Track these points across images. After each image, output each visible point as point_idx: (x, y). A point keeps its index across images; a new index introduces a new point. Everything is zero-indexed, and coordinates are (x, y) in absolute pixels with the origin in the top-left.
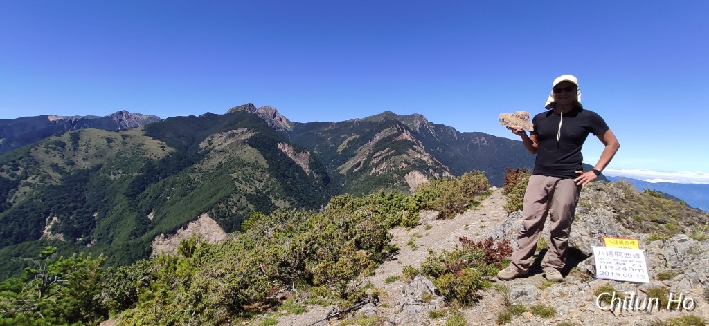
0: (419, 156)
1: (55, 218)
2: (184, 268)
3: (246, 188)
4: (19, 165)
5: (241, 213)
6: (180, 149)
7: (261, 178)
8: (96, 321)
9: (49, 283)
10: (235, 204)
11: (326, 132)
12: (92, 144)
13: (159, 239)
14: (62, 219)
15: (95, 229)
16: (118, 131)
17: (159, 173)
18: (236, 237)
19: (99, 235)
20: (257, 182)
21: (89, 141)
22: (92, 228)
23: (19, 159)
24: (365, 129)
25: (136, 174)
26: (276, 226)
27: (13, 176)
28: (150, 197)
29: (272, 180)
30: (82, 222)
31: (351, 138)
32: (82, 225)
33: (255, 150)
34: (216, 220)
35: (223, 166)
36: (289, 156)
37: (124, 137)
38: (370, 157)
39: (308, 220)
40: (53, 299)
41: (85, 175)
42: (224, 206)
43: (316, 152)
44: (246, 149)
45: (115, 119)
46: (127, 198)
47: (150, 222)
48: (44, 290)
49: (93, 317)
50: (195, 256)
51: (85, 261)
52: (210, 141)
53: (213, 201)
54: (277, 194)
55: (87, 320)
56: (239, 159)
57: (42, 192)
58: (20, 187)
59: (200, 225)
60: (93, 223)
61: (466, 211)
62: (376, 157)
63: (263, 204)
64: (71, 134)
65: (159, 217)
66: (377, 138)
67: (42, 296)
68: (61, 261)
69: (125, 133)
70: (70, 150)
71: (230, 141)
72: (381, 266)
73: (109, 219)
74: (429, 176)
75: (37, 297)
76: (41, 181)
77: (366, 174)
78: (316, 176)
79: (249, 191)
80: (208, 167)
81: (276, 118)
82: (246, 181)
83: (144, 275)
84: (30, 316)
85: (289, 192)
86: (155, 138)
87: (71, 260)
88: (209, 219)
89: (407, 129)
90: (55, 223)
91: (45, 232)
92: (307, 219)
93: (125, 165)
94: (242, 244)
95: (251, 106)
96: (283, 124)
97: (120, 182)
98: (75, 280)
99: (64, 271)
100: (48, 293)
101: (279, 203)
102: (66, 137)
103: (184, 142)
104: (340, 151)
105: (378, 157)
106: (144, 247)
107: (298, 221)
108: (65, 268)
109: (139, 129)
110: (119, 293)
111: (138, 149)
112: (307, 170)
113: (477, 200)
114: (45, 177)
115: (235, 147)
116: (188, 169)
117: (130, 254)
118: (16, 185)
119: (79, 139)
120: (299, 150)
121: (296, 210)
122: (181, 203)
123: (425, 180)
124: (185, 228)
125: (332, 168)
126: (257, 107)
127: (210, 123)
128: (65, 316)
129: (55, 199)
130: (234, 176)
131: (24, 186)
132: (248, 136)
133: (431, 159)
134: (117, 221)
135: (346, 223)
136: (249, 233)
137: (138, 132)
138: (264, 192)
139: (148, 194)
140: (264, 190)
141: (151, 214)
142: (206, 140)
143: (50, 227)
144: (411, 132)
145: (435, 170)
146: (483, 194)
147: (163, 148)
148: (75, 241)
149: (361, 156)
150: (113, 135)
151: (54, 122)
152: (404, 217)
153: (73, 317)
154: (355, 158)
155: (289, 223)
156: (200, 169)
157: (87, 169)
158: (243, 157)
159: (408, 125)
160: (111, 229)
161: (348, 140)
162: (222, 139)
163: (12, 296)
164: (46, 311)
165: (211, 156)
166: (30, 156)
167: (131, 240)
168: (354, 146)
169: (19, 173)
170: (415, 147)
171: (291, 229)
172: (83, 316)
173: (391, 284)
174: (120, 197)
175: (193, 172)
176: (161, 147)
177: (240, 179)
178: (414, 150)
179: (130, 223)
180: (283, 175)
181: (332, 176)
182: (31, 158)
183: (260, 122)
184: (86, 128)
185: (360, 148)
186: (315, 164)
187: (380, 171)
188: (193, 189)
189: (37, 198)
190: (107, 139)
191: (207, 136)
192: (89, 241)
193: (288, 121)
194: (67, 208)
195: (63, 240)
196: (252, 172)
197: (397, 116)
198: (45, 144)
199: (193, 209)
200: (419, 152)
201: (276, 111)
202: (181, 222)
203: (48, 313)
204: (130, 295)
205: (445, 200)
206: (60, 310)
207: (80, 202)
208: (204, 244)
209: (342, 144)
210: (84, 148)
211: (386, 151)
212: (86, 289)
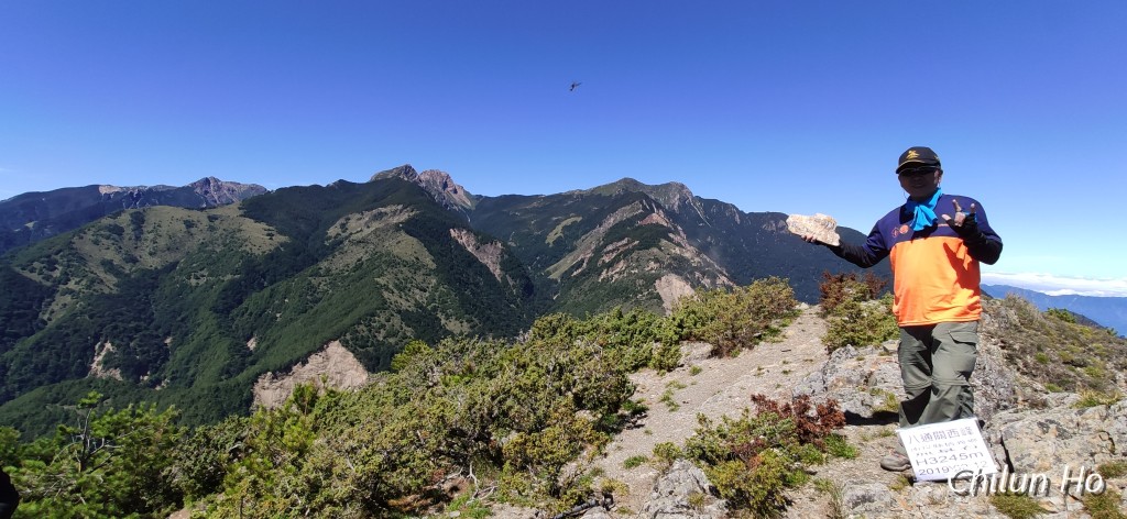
0: (678, 251)
1: (108, 345)
2: (296, 434)
3: (400, 300)
4: (56, 262)
5: (392, 340)
6: (297, 239)
7: (424, 285)
8: (165, 511)
9: (92, 449)
10: (383, 326)
11: (527, 212)
12: (164, 230)
13: (265, 381)
14: (118, 346)
15: (168, 363)
16: (202, 209)
17: (263, 276)
18: (382, 381)
19: (173, 373)
20: (417, 291)
21: (159, 226)
22: (164, 361)
23: (57, 254)
24: (590, 207)
25: (229, 277)
26: (445, 364)
27: (47, 278)
28: (251, 314)
29: (441, 288)
30: (148, 351)
31: (568, 222)
32: (149, 356)
33: (415, 240)
34: (353, 352)
35: (365, 266)
36: (470, 249)
37: (212, 218)
38: (598, 252)
39: (498, 356)
40: (99, 475)
41: (152, 279)
42: (365, 329)
43: (513, 245)
44: (399, 239)
45: (198, 190)
46: (214, 315)
47: (251, 353)
48: (87, 461)
49: (159, 504)
50: (317, 411)
51: (147, 415)
52: (343, 226)
53: (347, 321)
54: (450, 311)
55: (151, 509)
56: (388, 254)
57: (89, 305)
58: (58, 296)
59: (328, 358)
60: (164, 354)
61: (758, 344)
62: (608, 252)
63: (427, 328)
64: (131, 215)
65: (263, 345)
66: (611, 221)
67: (83, 468)
68: (111, 415)
69: (213, 212)
70: (130, 239)
71: (375, 225)
72: (617, 437)
73: (189, 348)
74: (695, 284)
75: (76, 471)
76: (88, 287)
77: (591, 280)
78: (511, 283)
79: (405, 305)
80: (341, 266)
81: (449, 189)
82: (400, 290)
83: (237, 440)
84: (66, 500)
85: (468, 308)
86: (258, 220)
87: (125, 414)
88: (342, 350)
89: (659, 207)
90: (109, 352)
91: (94, 365)
92: (495, 353)
93: (213, 263)
94: (392, 393)
95: (408, 170)
96: (459, 198)
97: (205, 290)
98: (130, 445)
99: (116, 432)
100: (92, 464)
101: (453, 325)
102: (124, 219)
103: (303, 226)
104: (551, 242)
105: (612, 251)
106: (241, 393)
107: (482, 356)
108: (117, 427)
109: (234, 207)
110: (197, 468)
111: (233, 238)
112: (497, 272)
113: (776, 326)
114: (93, 282)
115: (383, 235)
116: (310, 270)
117: (220, 403)
118: (51, 293)
119: (143, 222)
120: (484, 240)
121: (479, 338)
122: (298, 324)
123: (688, 291)
124: (305, 363)
125: (536, 269)
126: (419, 171)
127: (343, 196)
128: (117, 501)
129: (109, 315)
130: (381, 281)
131: (63, 294)
132: (404, 217)
133: (698, 256)
134: (201, 350)
135: (559, 365)
136: (403, 374)
137: (233, 211)
138: (429, 308)
139: (247, 309)
140: (428, 304)
141: (252, 340)
142: (338, 224)
143: (100, 358)
144: (666, 212)
145: (704, 274)
146: (785, 316)
147: (271, 235)
148: (138, 381)
149: (583, 252)
150: (195, 215)
151: (108, 195)
152: (655, 354)
153: (131, 503)
154: (575, 253)
155: (467, 360)
156: (328, 270)
157: (156, 268)
158: (396, 251)
159: (661, 200)
160: (192, 364)
161: (564, 223)
162: (363, 222)
163: (40, 468)
164: (88, 493)
165: (346, 248)
166: (72, 249)
167: (221, 380)
168: (573, 233)
169: (57, 274)
170: (671, 235)
171: (470, 369)
172: (145, 502)
173: (634, 470)
174: (204, 313)
175: (316, 274)
176: (268, 235)
177: (390, 286)
178: (671, 240)
179: (220, 354)
180: (459, 280)
181: (537, 283)
182: (73, 252)
183: (423, 195)
184: (155, 204)
185: (583, 237)
186: (510, 263)
187: (616, 274)
188: (317, 302)
189: (82, 313)
190: (186, 222)
191: (339, 217)
192: (158, 382)
193: (467, 194)
194: (125, 329)
195: (121, 379)
196: (410, 275)
197: (643, 186)
198: (94, 229)
199: (316, 333)
200: (679, 245)
201: (448, 177)
202: (299, 353)
203: (92, 496)
204: (215, 472)
205: (722, 326)
206: (109, 492)
207: (145, 320)
208: (332, 392)
209: (555, 231)
210: (151, 236)
211: (625, 242)
212: (147, 460)
